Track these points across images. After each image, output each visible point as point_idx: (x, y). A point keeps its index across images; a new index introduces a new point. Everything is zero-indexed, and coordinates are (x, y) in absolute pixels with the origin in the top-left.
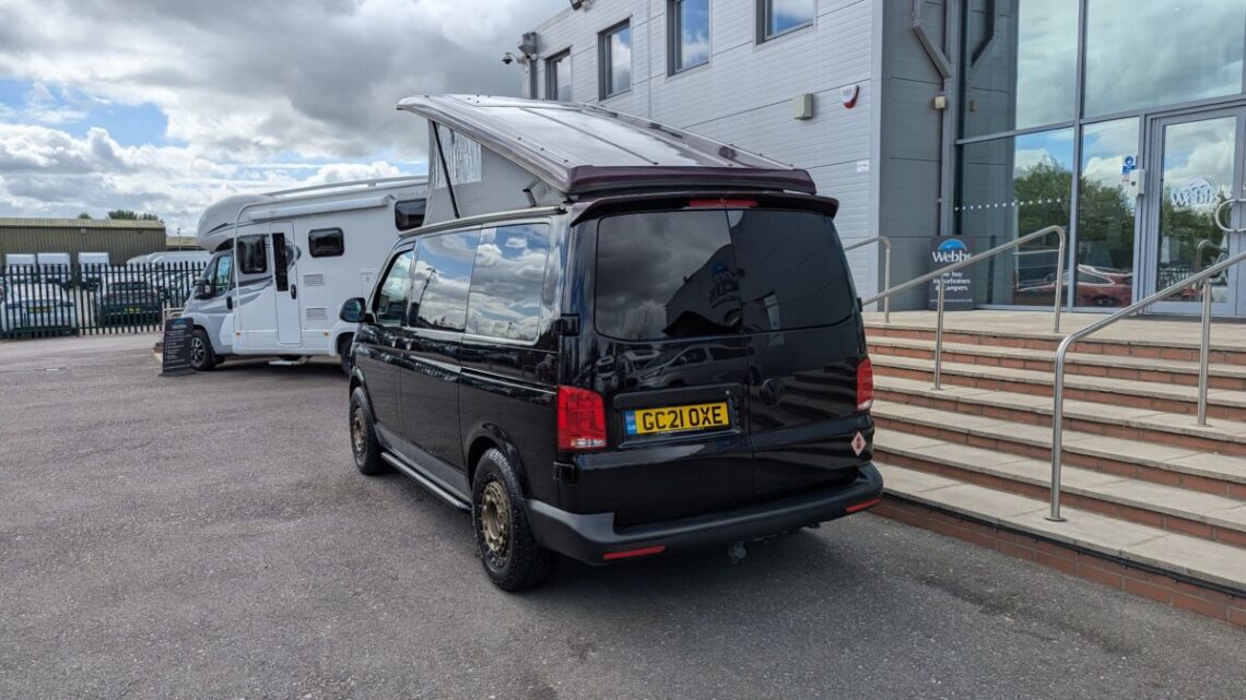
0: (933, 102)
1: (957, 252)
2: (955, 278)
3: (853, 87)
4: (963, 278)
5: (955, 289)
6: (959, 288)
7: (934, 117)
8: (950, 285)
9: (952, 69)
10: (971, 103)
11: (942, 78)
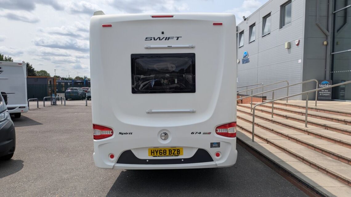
0: (323, 43)
1: (327, 84)
2: (326, 92)
3: (298, 40)
4: (328, 92)
5: (326, 95)
6: (327, 95)
7: (324, 47)
8: (324, 94)
9: (330, 34)
10: (337, 42)
11: (327, 36)
